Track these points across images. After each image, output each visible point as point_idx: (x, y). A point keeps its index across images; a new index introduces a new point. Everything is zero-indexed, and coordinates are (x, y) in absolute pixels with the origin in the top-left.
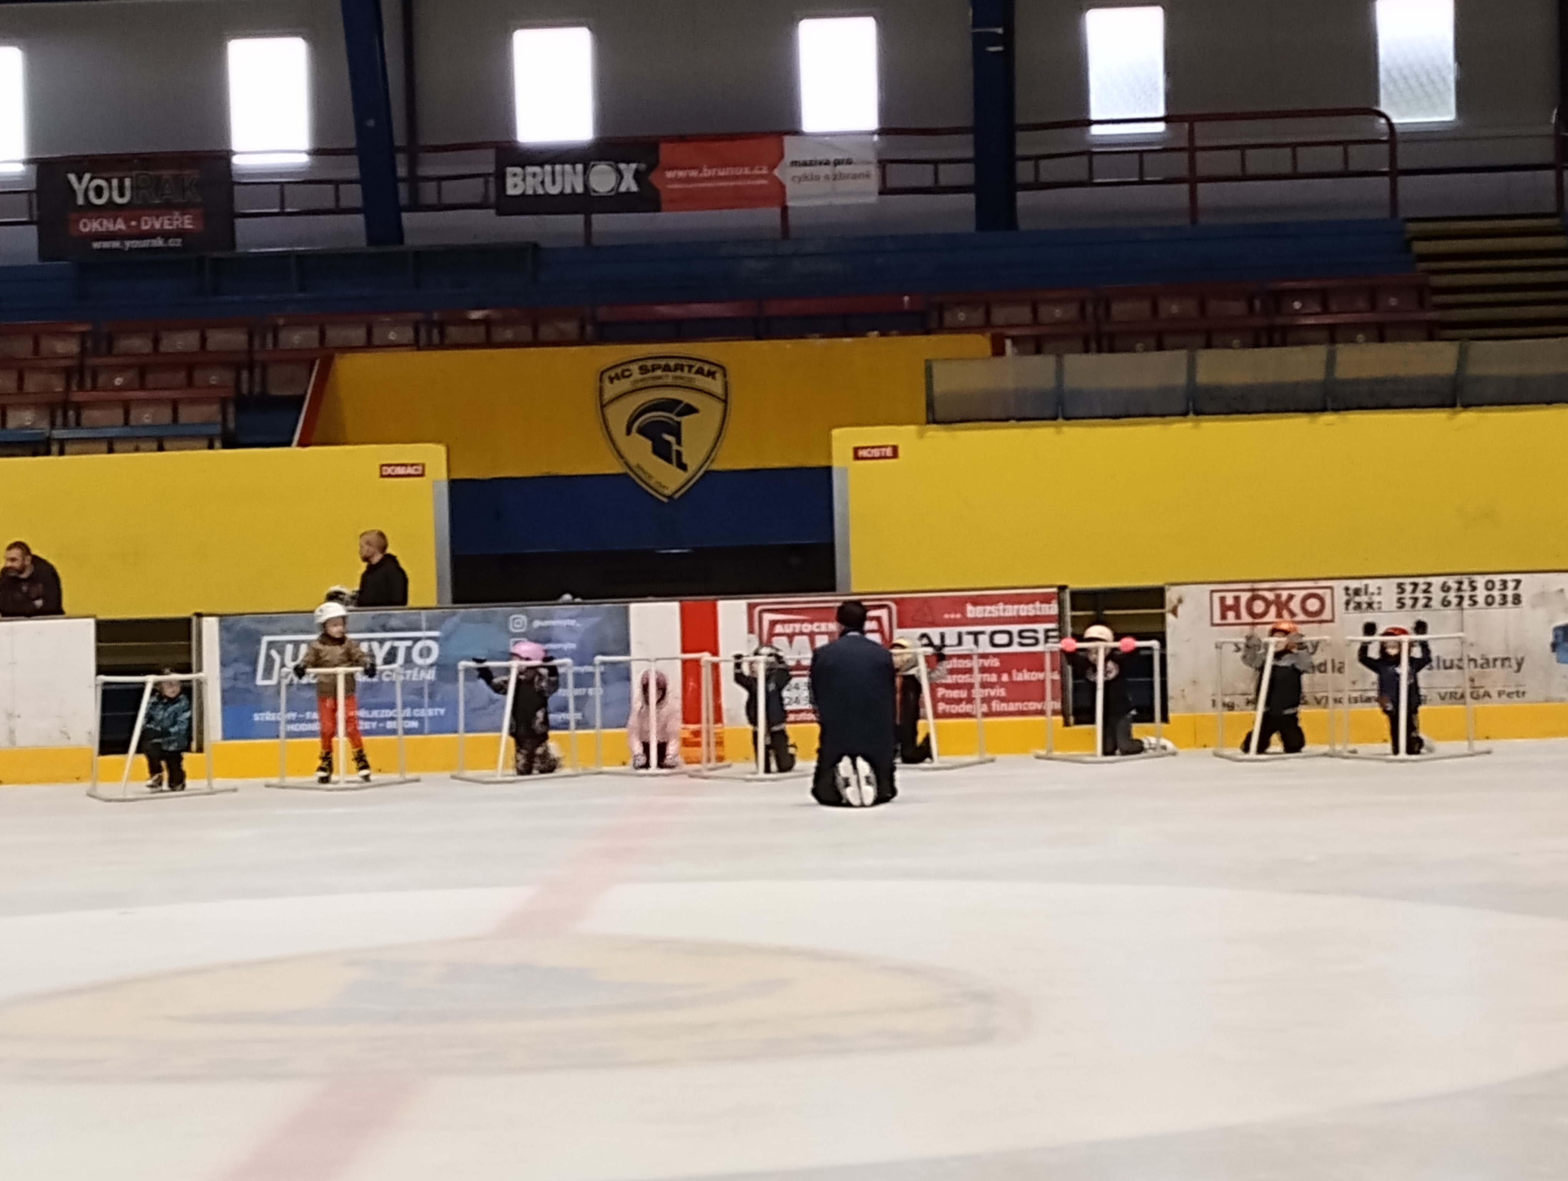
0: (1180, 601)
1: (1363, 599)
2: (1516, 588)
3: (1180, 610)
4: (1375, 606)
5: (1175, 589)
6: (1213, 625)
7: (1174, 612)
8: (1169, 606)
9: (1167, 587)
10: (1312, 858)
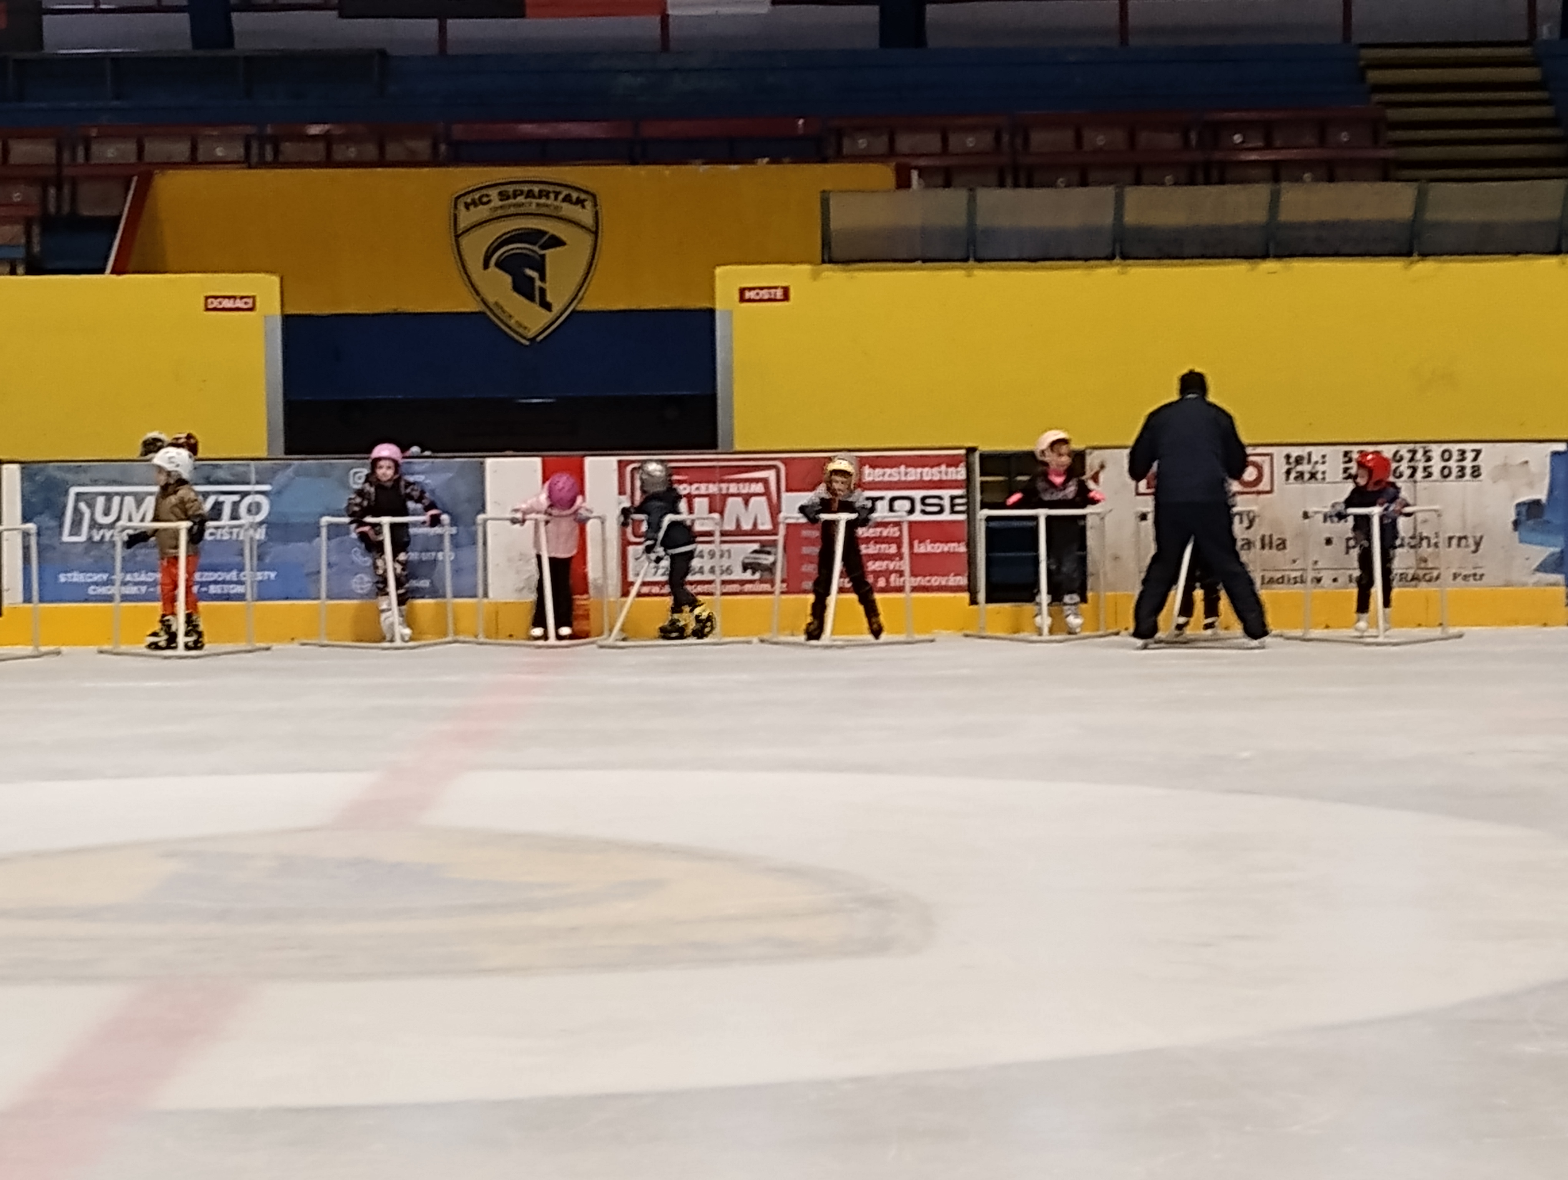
0: (1102, 467)
1: (1305, 468)
2: (1475, 459)
3: (1102, 477)
4: (1319, 476)
5: (1096, 453)
6: (1138, 494)
9: (1088, 451)
10: (1245, 754)
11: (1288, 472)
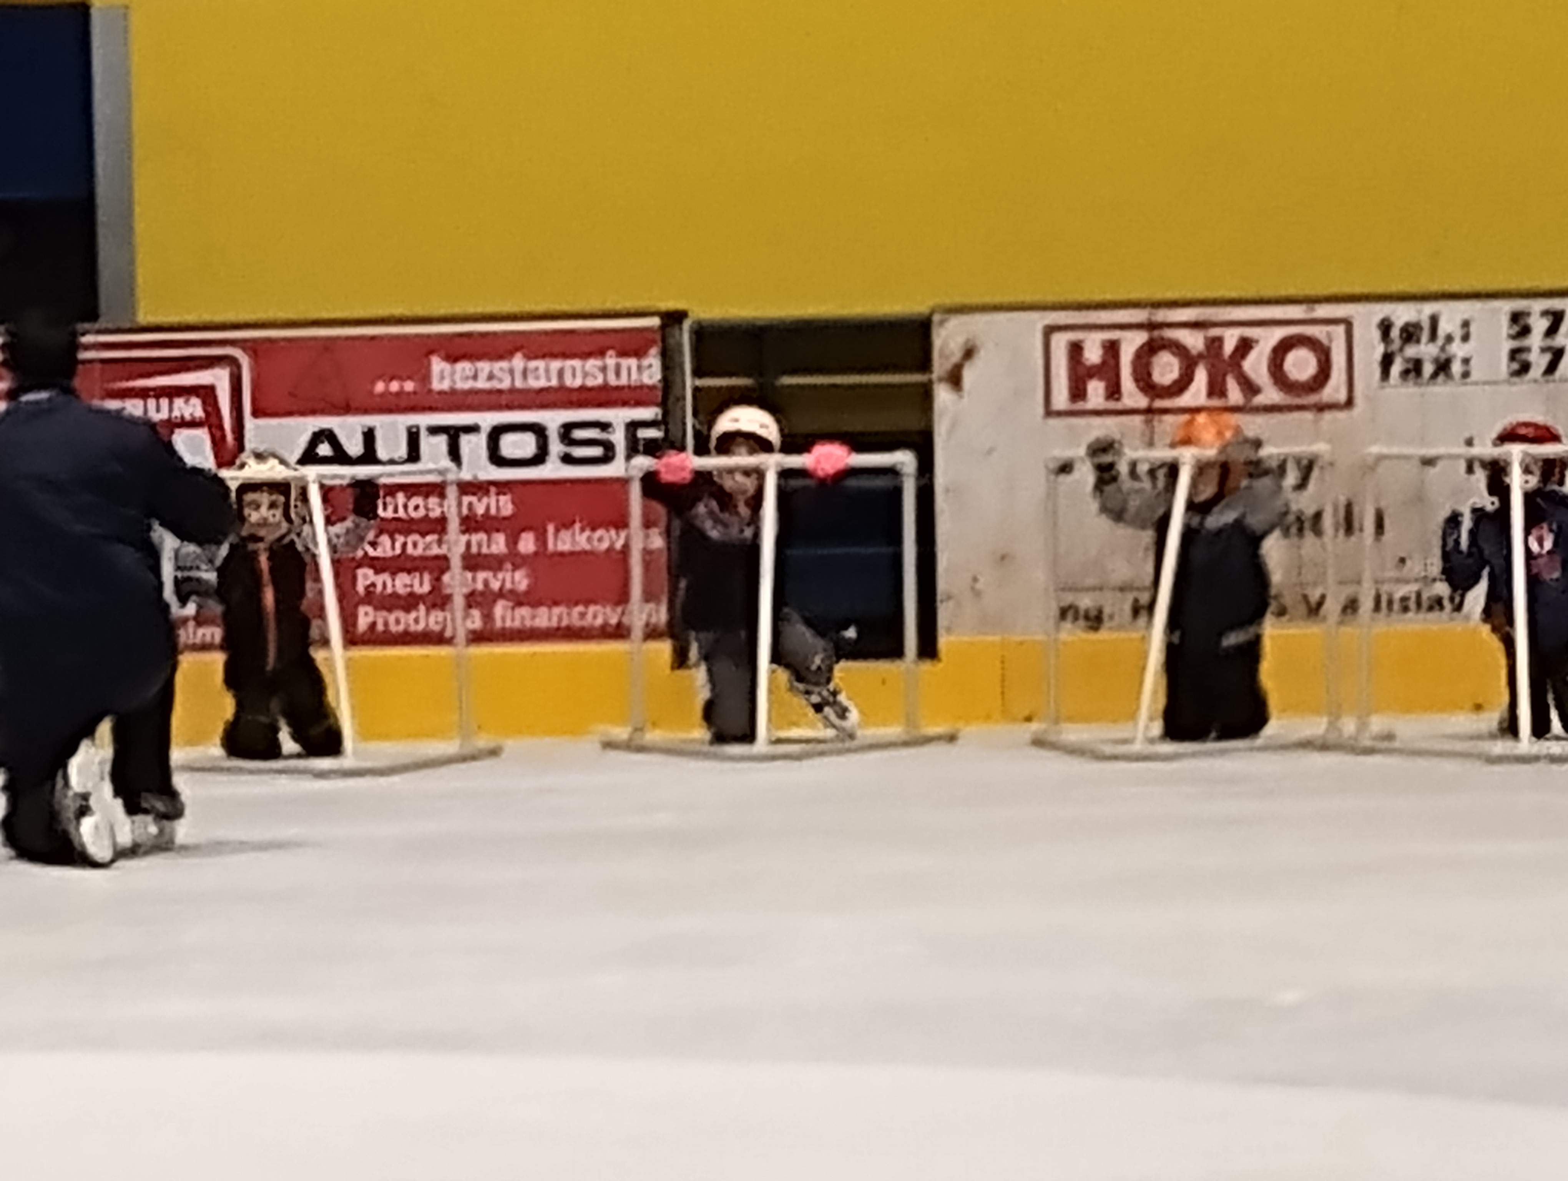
0: (969, 353)
1: (1426, 350)
3: (969, 375)
4: (1456, 368)
5: (955, 322)
6: (1049, 412)
7: (955, 379)
8: (940, 366)
9: (936, 318)
10: (1290, 997)
11: (1387, 361)
